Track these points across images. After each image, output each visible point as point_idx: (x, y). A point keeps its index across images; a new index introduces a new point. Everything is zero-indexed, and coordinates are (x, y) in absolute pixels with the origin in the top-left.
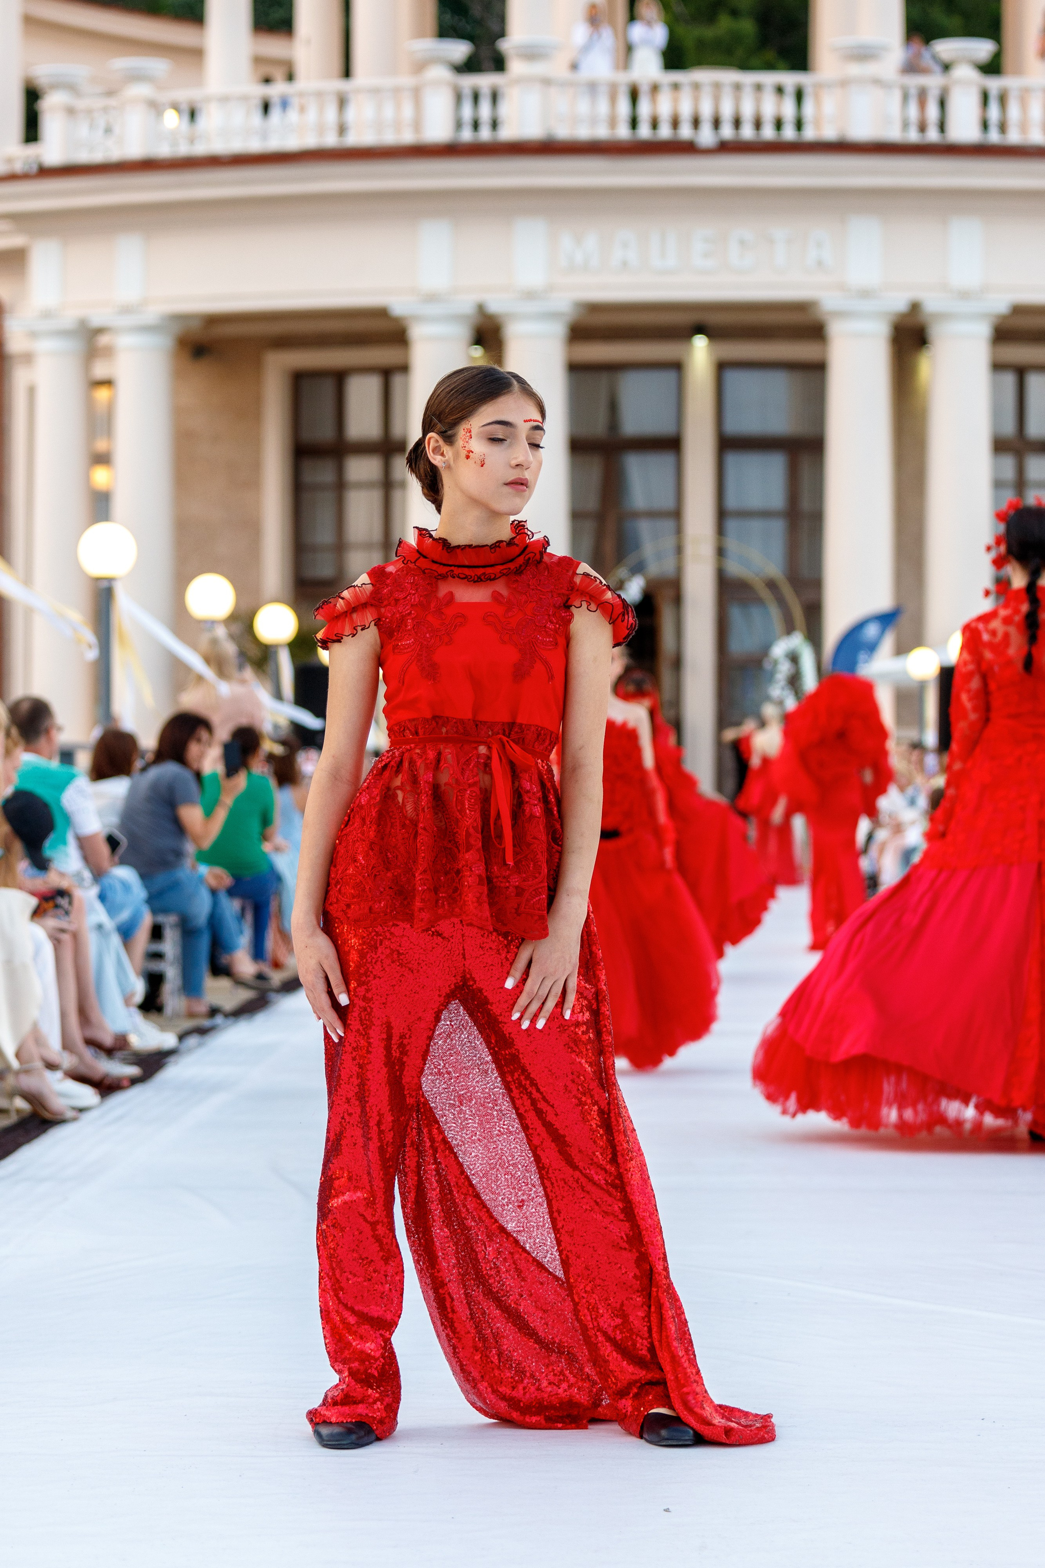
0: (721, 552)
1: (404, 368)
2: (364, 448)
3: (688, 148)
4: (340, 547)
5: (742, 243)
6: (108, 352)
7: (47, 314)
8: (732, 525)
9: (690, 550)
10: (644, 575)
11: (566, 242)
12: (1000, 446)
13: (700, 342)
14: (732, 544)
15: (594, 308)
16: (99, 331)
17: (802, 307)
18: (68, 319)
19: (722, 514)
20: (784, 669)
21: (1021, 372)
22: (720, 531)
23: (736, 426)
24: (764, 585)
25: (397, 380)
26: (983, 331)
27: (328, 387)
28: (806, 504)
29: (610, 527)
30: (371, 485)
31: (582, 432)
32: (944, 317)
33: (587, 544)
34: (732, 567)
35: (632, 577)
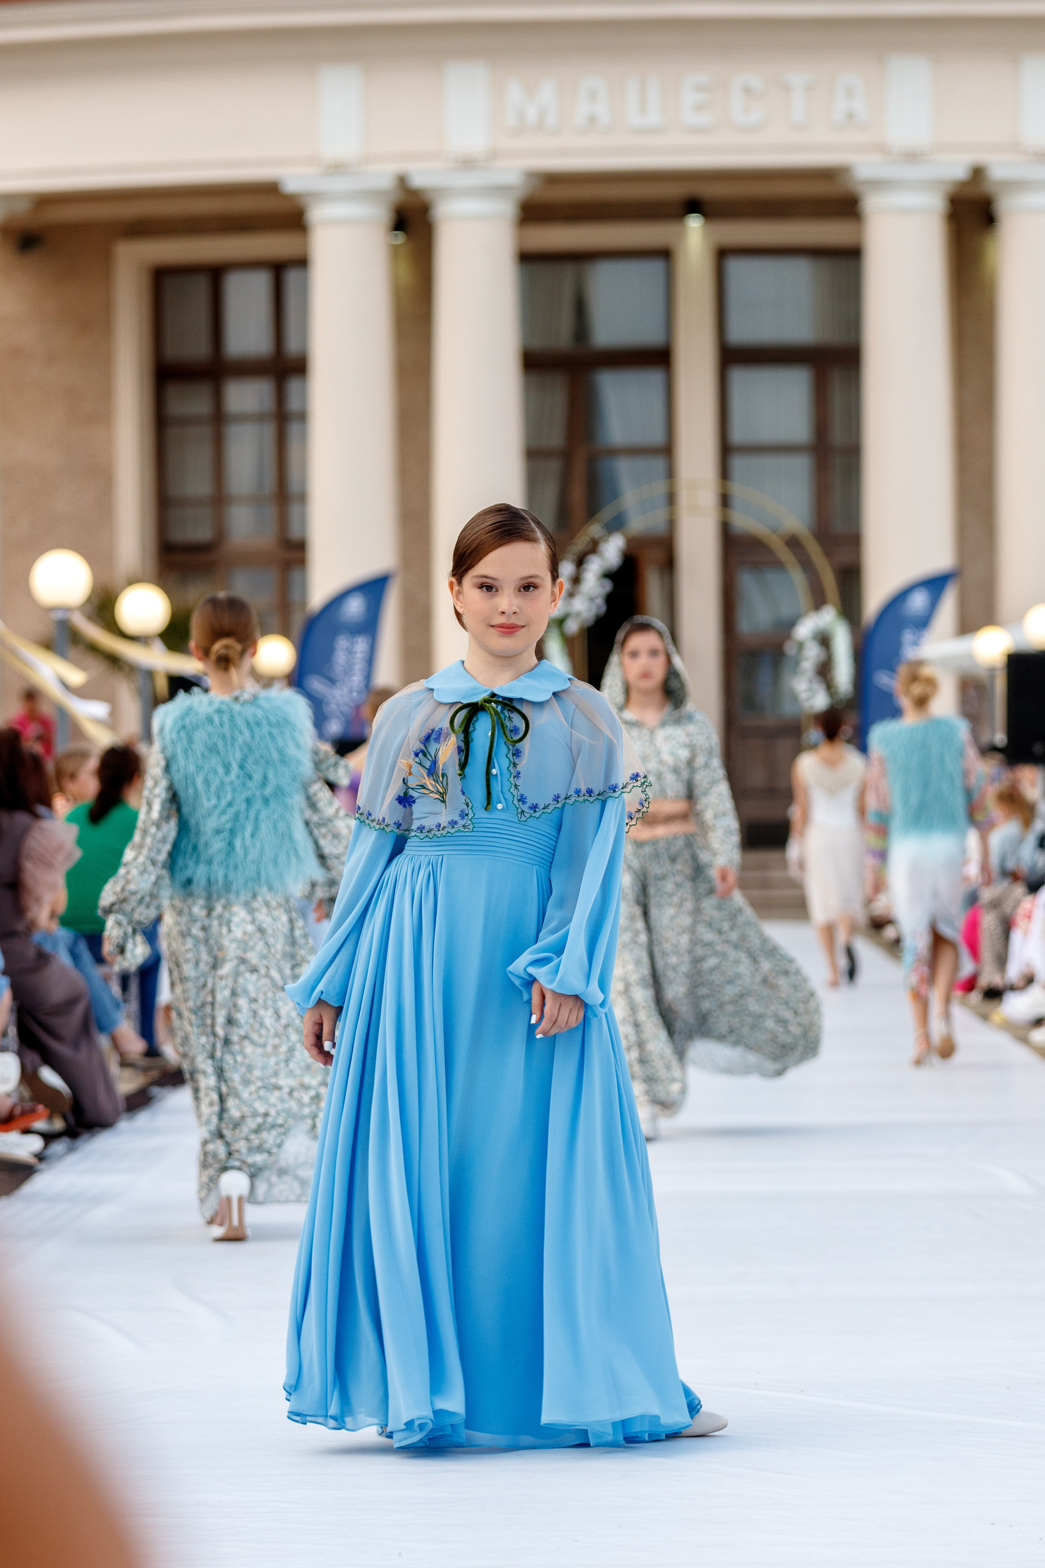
0: (725, 501)
1: (302, 262)
2: (248, 368)
4: (219, 500)
5: (747, 90)
8: (738, 463)
9: (684, 499)
10: (623, 535)
11: (515, 93)
13: (694, 223)
14: (737, 489)
15: (552, 179)
17: (827, 174)
19: (727, 450)
20: (812, 654)
22: (725, 473)
23: (744, 331)
24: (782, 543)
25: (292, 277)
27: (200, 287)
28: (838, 436)
29: (579, 468)
30: (259, 418)
31: (539, 343)
32: (1015, 185)
33: (550, 492)
34: (741, 519)
35: (608, 537)
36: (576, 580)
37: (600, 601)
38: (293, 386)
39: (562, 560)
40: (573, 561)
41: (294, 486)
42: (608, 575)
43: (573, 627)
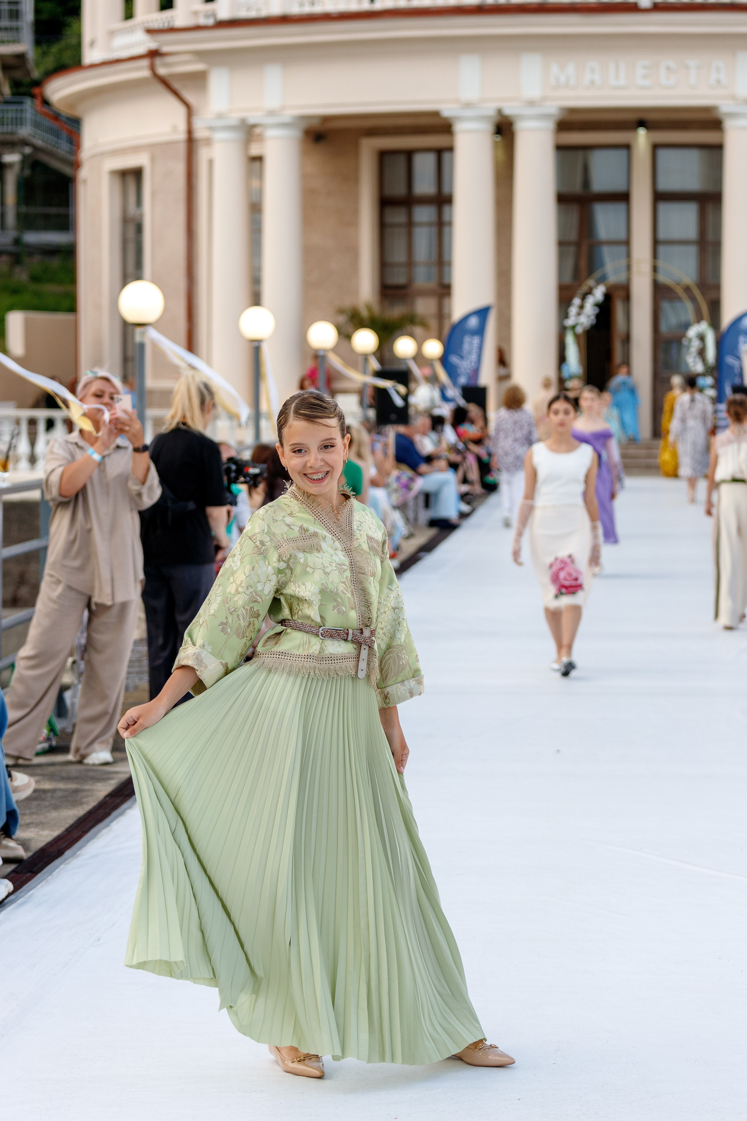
0: (655, 269)
1: (451, 149)
2: (425, 200)
3: (634, 8)
4: (410, 264)
5: (668, 69)
6: (260, 138)
7: (220, 116)
8: (662, 249)
9: (635, 268)
10: (604, 285)
11: (555, 69)
13: (642, 132)
14: (661, 264)
15: (572, 111)
16: (254, 126)
17: (707, 110)
18: (234, 119)
19: (656, 242)
20: (696, 344)
22: (655, 255)
23: (665, 185)
24: (682, 290)
25: (446, 156)
27: (401, 161)
28: (710, 236)
29: (584, 250)
30: (430, 224)
31: (565, 190)
33: (570, 263)
34: (662, 278)
35: (597, 286)
36: (582, 307)
37: (593, 318)
38: (446, 209)
39: (575, 297)
40: (580, 298)
41: (446, 258)
42: (598, 305)
43: (579, 330)
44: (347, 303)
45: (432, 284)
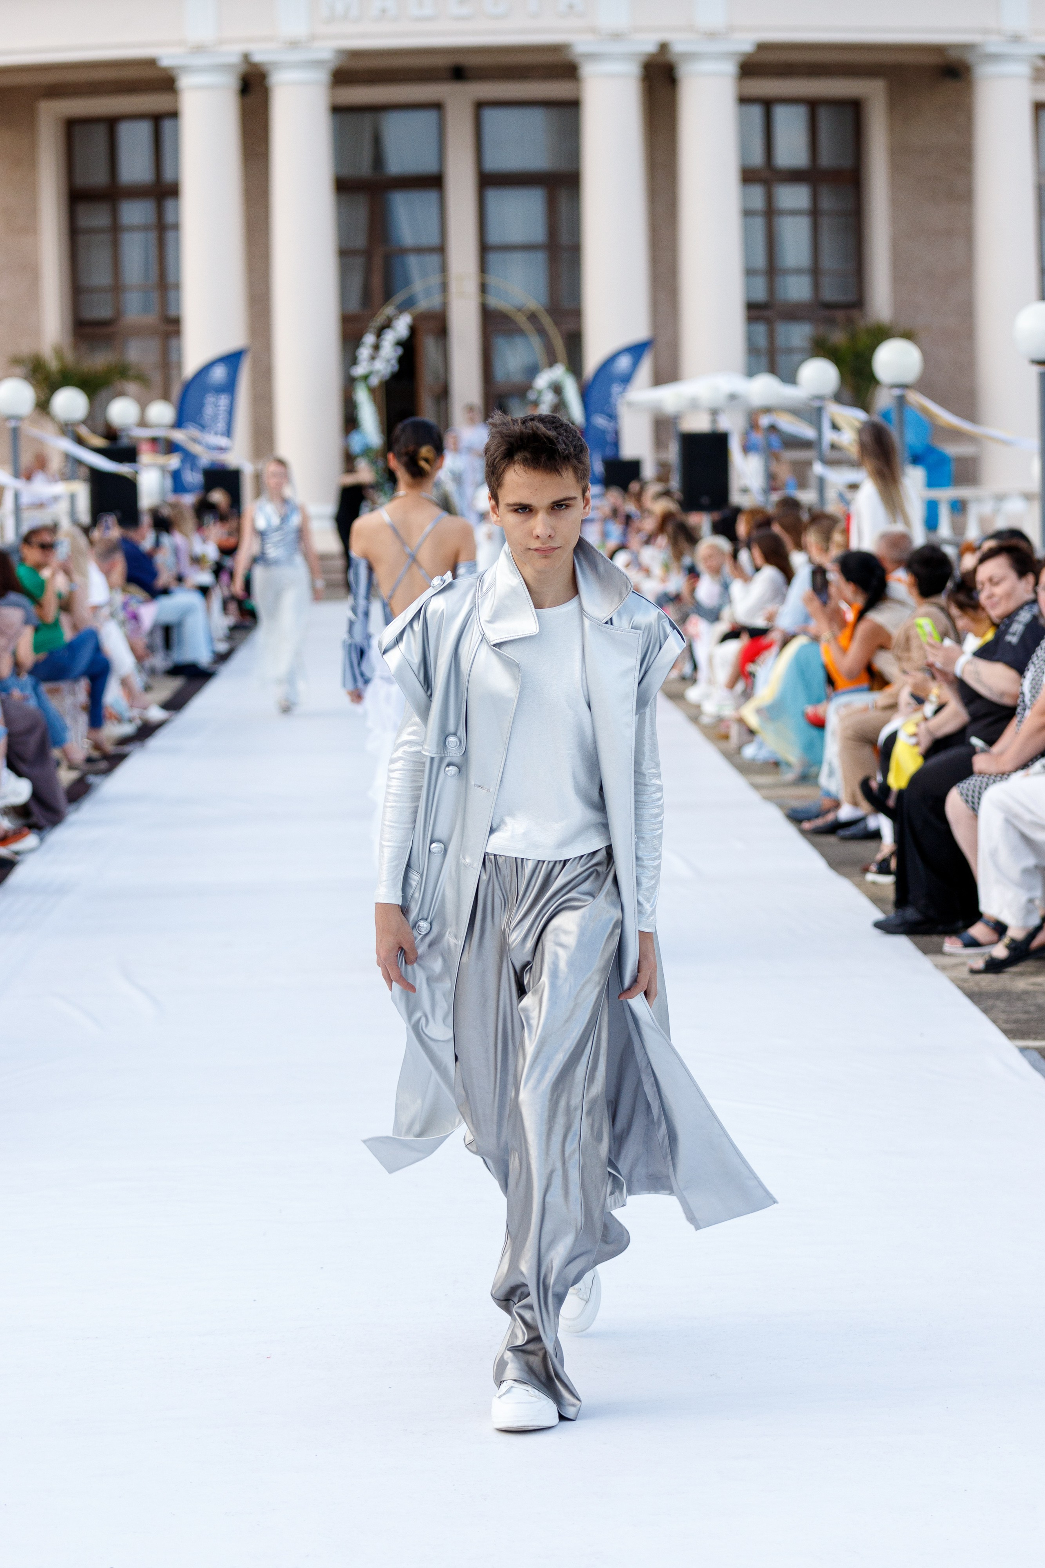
0: (483, 288)
1: (174, 115)
2: (137, 192)
4: (117, 288)
8: (492, 259)
9: (454, 287)
10: (411, 313)
12: (748, 176)
14: (493, 280)
15: (355, 54)
17: (555, 49)
19: (485, 249)
20: (549, 396)
21: (768, 104)
22: (483, 268)
23: (496, 162)
24: (525, 319)
25: (167, 125)
26: (730, 68)
27: (99, 134)
28: (564, 238)
29: (378, 262)
30: (145, 228)
31: (347, 172)
32: (691, 56)
33: (357, 281)
34: (494, 302)
35: (399, 315)
36: (377, 347)
37: (394, 362)
38: (169, 204)
39: (366, 333)
40: (374, 333)
41: (171, 279)
42: (399, 343)
43: (375, 381)
44: (25, 348)
45: (152, 318)
